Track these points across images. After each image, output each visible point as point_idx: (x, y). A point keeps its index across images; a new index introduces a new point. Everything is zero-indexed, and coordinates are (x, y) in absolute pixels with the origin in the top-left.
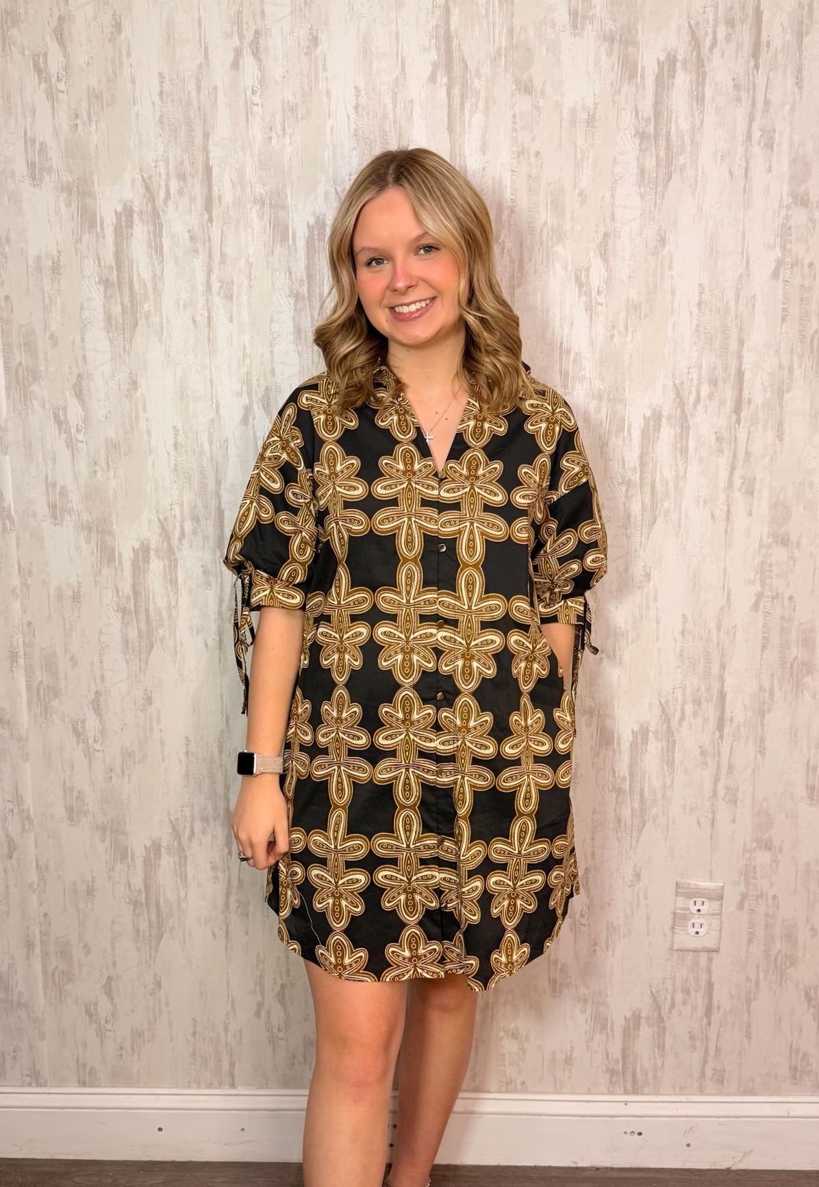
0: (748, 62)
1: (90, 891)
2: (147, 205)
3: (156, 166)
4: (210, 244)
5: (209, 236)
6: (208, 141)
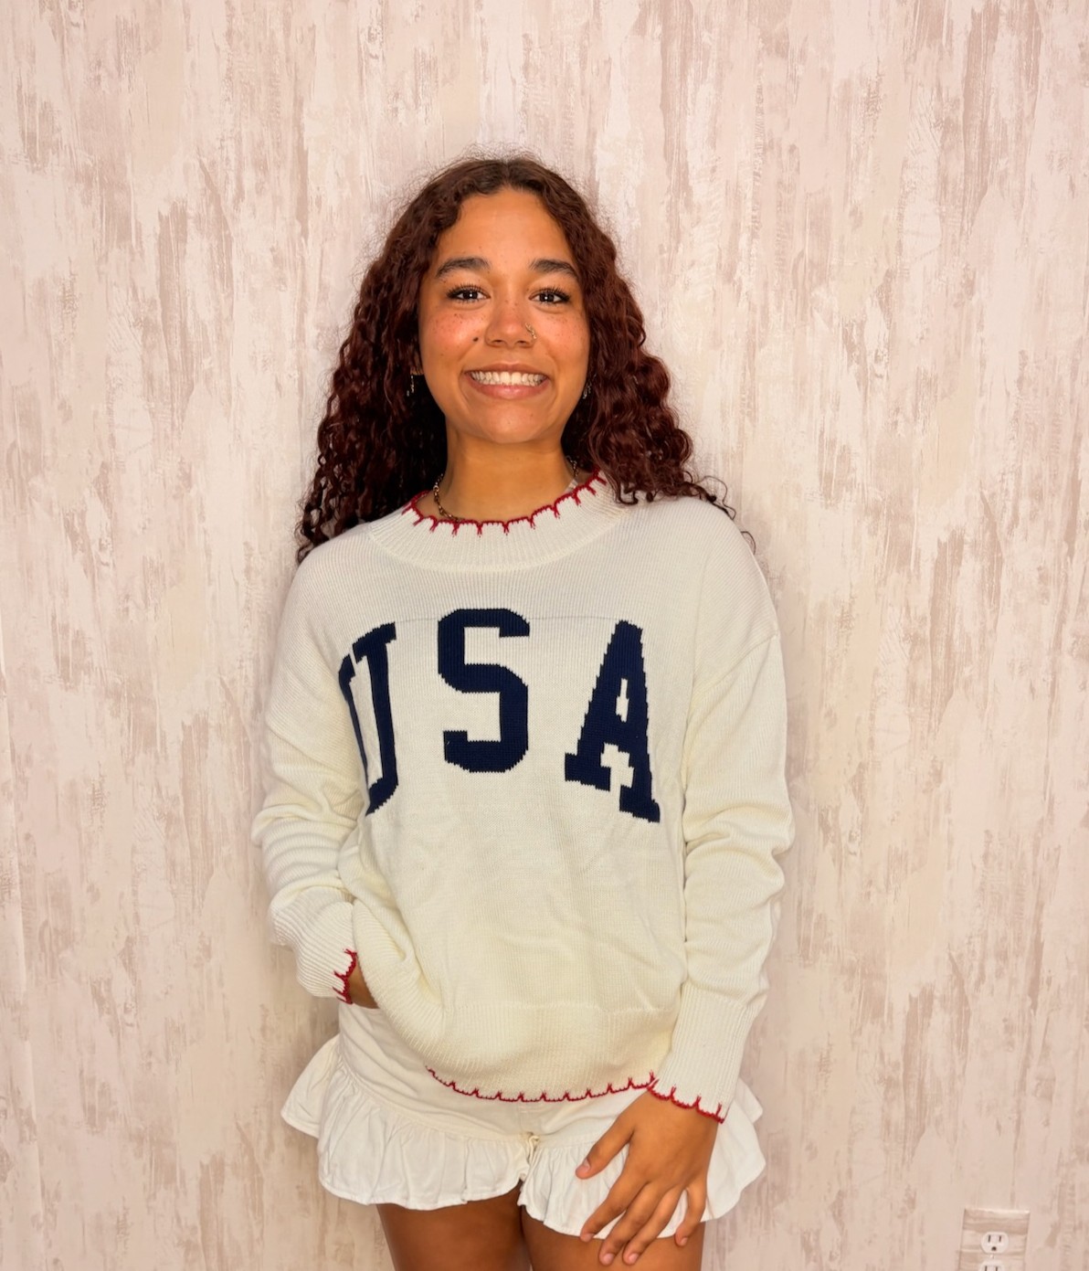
1: (121, 1227)
2: (208, 206)
3: (222, 147)
4: (304, 270)
5: (303, 258)
6: (302, 111)
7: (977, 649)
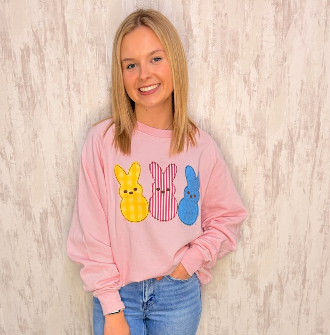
2: (36, 45)
4: (68, 64)
5: (67, 61)
6: (64, 11)
7: (287, 178)
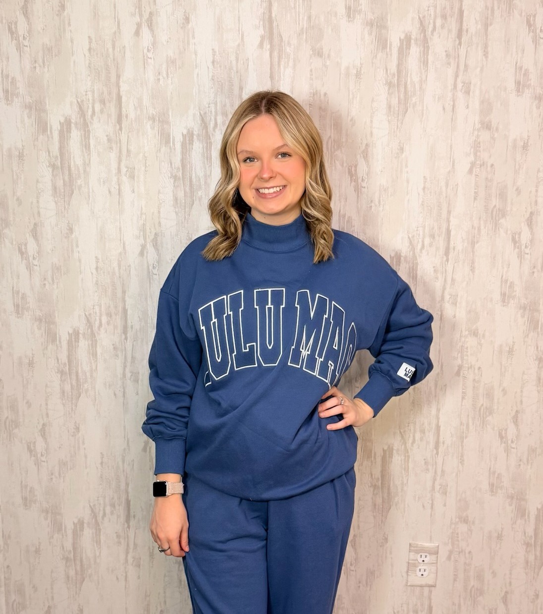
0: (455, 41)
1: (37, 551)
2: (80, 118)
3: (86, 95)
4: (120, 144)
5: (120, 139)
6: (120, 80)
